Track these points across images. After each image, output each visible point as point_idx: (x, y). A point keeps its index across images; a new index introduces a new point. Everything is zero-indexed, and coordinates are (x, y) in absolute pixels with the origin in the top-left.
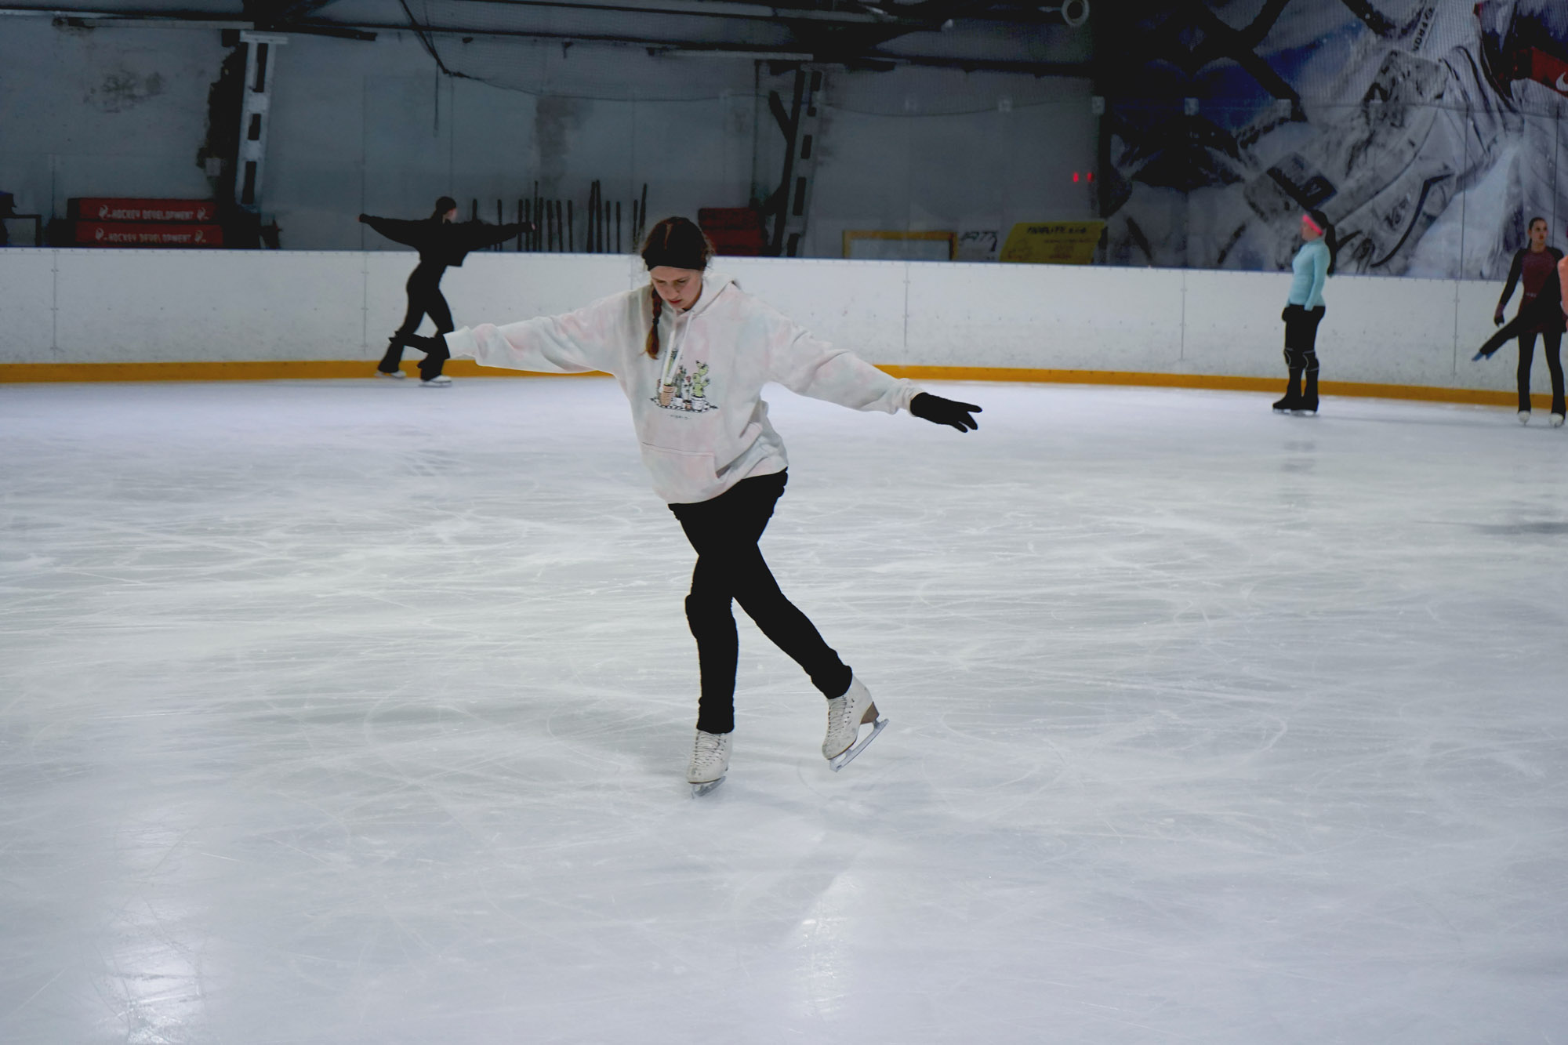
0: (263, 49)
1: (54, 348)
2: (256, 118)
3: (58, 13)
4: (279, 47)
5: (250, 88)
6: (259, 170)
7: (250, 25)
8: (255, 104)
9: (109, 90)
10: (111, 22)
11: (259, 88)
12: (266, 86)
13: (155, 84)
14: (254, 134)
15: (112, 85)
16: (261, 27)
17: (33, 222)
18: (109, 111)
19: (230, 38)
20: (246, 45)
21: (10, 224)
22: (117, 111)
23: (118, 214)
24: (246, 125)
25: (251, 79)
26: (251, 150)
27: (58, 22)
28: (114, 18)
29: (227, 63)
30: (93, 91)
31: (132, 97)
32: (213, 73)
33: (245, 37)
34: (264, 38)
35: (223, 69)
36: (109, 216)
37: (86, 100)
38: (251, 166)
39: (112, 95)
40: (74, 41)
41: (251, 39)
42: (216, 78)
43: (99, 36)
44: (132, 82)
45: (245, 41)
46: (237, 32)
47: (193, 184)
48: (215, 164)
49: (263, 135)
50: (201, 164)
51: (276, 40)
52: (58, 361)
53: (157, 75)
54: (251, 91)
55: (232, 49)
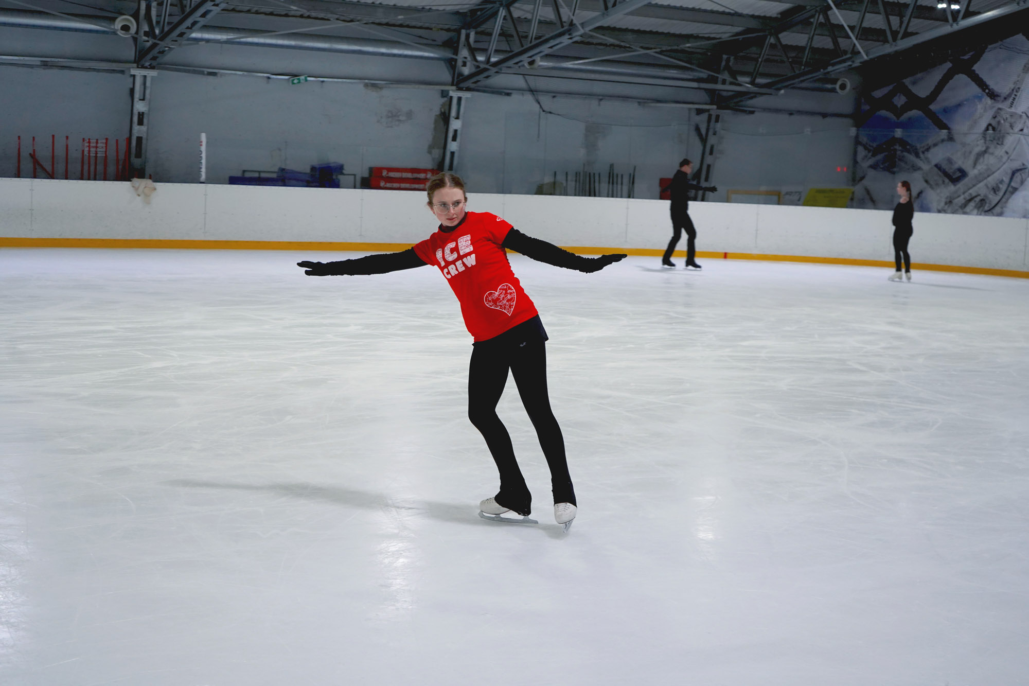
0: (460, 99)
1: (360, 235)
2: (456, 131)
3: (366, 81)
4: (467, 98)
5: (453, 117)
6: (456, 155)
7: (454, 88)
8: (455, 125)
9: (389, 117)
10: (391, 85)
11: (457, 118)
12: (461, 117)
13: (410, 115)
14: (454, 139)
15: (390, 115)
16: (460, 89)
17: (353, 177)
18: (388, 127)
19: (444, 94)
20: (451, 98)
21: (341, 177)
22: (391, 127)
23: (392, 174)
24: (451, 135)
25: (453, 113)
26: (453, 146)
27: (366, 85)
28: (392, 84)
29: (443, 105)
30: (381, 117)
31: (399, 120)
32: (436, 111)
33: (451, 93)
34: (460, 94)
35: (441, 108)
36: (387, 175)
37: (378, 122)
38: (453, 153)
39: (390, 119)
40: (373, 94)
41: (455, 94)
42: (438, 113)
43: (385, 92)
44: (399, 114)
45: (452, 95)
46: (448, 91)
47: (426, 162)
48: (437, 153)
49: (458, 139)
50: (430, 152)
51: (465, 95)
52: (362, 242)
53: (411, 111)
54: (453, 119)
55: (445, 99)
